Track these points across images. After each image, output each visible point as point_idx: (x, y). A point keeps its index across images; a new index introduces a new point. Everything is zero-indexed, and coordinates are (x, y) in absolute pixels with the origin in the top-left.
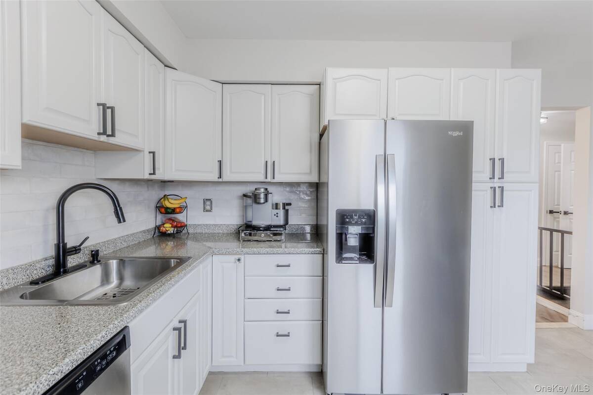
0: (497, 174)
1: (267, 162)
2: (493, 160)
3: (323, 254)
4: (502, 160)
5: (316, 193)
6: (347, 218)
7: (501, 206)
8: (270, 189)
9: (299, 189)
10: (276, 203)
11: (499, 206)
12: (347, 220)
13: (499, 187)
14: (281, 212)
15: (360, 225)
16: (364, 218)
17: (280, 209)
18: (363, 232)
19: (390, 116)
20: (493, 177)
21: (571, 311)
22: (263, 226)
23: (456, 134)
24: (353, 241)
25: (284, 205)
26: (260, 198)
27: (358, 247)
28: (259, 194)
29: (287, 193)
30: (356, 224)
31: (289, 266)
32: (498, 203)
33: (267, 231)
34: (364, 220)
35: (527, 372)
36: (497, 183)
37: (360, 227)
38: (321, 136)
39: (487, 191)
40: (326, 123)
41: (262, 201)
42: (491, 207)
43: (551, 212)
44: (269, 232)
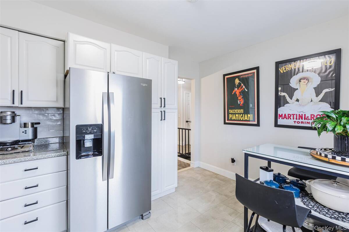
0: (163, 105)
1: (14, 91)
2: (161, 98)
3: (67, 156)
4: (164, 99)
5: (62, 115)
6: (84, 130)
7: (164, 119)
8: (17, 112)
9: (47, 112)
10: (24, 123)
11: (164, 120)
12: (84, 131)
13: (164, 111)
14: (30, 130)
15: (93, 134)
16: (95, 129)
17: (28, 127)
18: (95, 138)
19: (112, 71)
20: (161, 107)
21: (191, 161)
22: (9, 142)
23: (144, 85)
24: (88, 144)
25: (33, 124)
26: (6, 120)
27: (93, 147)
28: (6, 116)
29: (36, 115)
30: (90, 133)
31: (37, 168)
32: (163, 118)
33: (15, 145)
34: (95, 131)
35: (175, 191)
36: (163, 109)
37: (93, 135)
38: (66, 76)
39: (159, 113)
40: (68, 69)
41: (9, 121)
42: (161, 120)
43: (187, 122)
44: (17, 146)
